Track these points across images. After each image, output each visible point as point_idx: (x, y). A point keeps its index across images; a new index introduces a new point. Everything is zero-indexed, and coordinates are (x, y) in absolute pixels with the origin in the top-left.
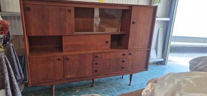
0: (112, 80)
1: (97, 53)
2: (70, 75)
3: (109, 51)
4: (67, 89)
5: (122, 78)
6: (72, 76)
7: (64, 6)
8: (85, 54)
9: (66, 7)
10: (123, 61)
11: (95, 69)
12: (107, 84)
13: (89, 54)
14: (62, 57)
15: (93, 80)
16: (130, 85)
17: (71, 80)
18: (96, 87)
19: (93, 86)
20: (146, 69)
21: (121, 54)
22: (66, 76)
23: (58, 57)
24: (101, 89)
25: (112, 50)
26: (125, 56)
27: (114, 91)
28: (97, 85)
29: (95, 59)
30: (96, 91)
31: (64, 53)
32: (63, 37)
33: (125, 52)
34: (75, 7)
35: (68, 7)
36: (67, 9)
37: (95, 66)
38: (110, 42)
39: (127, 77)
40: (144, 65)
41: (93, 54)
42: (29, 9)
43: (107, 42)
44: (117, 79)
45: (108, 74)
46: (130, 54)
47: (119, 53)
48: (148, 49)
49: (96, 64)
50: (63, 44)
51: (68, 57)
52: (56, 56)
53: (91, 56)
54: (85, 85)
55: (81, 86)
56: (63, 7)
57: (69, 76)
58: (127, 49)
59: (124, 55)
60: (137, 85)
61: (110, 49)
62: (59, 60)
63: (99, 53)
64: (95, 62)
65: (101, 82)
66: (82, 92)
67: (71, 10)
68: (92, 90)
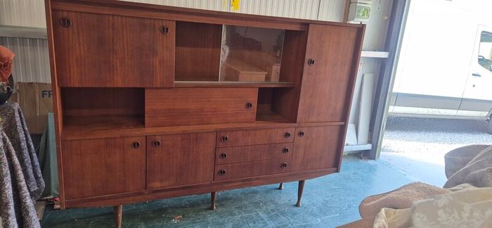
0: (256, 192)
1: (226, 131)
2: (161, 181)
3: (253, 125)
4: (152, 215)
5: (280, 188)
6: (166, 184)
7: (150, 19)
8: (197, 133)
9: (157, 21)
10: (286, 150)
11: (219, 168)
12: (245, 203)
13: (208, 132)
14: (144, 139)
15: (213, 194)
16: (297, 205)
17: (163, 194)
18: (220, 209)
19: (212, 208)
20: (336, 169)
21: (281, 132)
22: (150, 185)
23: (135, 140)
24: (232, 214)
25: (261, 124)
26: (290, 139)
27: (262, 219)
28: (222, 205)
29: (221, 144)
30: (221, 220)
31: (148, 131)
32: (146, 91)
33: (291, 128)
34: (178, 22)
35: (160, 21)
36: (158, 24)
37: (219, 160)
38: (255, 105)
39: (290, 187)
40: (331, 159)
41: (217, 132)
42: (66, 22)
43: (249, 105)
44: (268, 191)
45: (251, 180)
46: (301, 134)
47: (276, 131)
48: (343, 123)
49: (223, 156)
50: (147, 108)
51: (159, 139)
52: (128, 137)
53: (212, 138)
54: (193, 205)
55: (185, 207)
56: (148, 22)
57: (157, 185)
58: (296, 123)
59: (287, 135)
60: (313, 204)
61: (257, 120)
62: (136, 145)
63: (232, 130)
64: (220, 152)
65: (230, 199)
66: (188, 221)
67: (167, 29)
68: (211, 217)
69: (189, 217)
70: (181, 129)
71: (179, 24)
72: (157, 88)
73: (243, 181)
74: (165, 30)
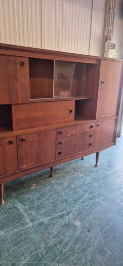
1: (61, 128)
2: (27, 164)
3: (73, 123)
4: (17, 186)
5: (82, 159)
7: (13, 56)
8: (45, 131)
9: (17, 58)
10: (91, 136)
11: (58, 151)
12: (68, 170)
13: (51, 130)
14: (15, 138)
15: (51, 168)
16: (96, 166)
17: (28, 171)
18: (56, 176)
19: (51, 176)
20: (113, 143)
21: (89, 126)
22: (20, 167)
23: (9, 139)
24: (64, 177)
25: (78, 122)
26: (93, 129)
27: (82, 177)
28: (56, 173)
29: (59, 136)
30: (60, 182)
31: (15, 133)
32: (12, 106)
33: (93, 123)
34: (30, 59)
35: (19, 58)
36: (19, 60)
37: (58, 146)
38: (74, 111)
40: (111, 138)
41: (56, 129)
43: (71, 111)
45: (74, 156)
46: (98, 125)
47: (87, 124)
48: (117, 117)
49: (60, 143)
50: (14, 118)
51: (24, 137)
52: (5, 138)
53: (54, 133)
56: (12, 58)
57: (25, 166)
58: (95, 119)
59: (92, 127)
60: (103, 164)
61: (75, 120)
62: (10, 143)
63: (64, 127)
64: (58, 141)
66: (41, 186)
67: (24, 63)
68: (53, 181)
69: (41, 184)
70: (36, 129)
71: (32, 60)
72: (19, 104)
73: (71, 156)
74: (22, 64)
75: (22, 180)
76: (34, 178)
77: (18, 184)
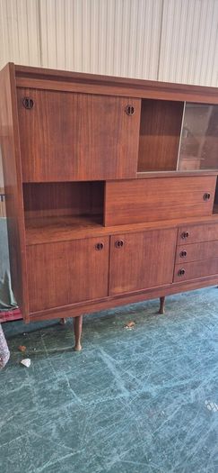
1: (187, 226)
2: (123, 285)
3: (209, 219)
6: (128, 289)
7: (116, 97)
8: (159, 230)
9: (122, 99)
11: (178, 268)
13: (169, 229)
14: (108, 238)
17: (124, 299)
19: (161, 312)
22: (112, 291)
23: (99, 241)
24: (185, 317)
29: (182, 241)
30: (177, 325)
31: (108, 230)
32: (107, 184)
34: (143, 100)
35: (126, 100)
36: (125, 103)
37: (180, 259)
38: (213, 196)
41: (178, 228)
42: (28, 103)
43: (207, 196)
45: (208, 279)
49: (184, 254)
50: (107, 205)
51: (122, 239)
52: (92, 238)
53: (173, 234)
56: (114, 100)
57: (119, 290)
61: (214, 212)
62: (99, 246)
63: (192, 225)
64: (180, 250)
67: (133, 109)
68: (164, 321)
69: (142, 324)
70: (142, 226)
71: (146, 104)
72: (118, 181)
73: (201, 281)
74: (130, 110)
75: (110, 313)
76: (131, 313)
77: (103, 319)
